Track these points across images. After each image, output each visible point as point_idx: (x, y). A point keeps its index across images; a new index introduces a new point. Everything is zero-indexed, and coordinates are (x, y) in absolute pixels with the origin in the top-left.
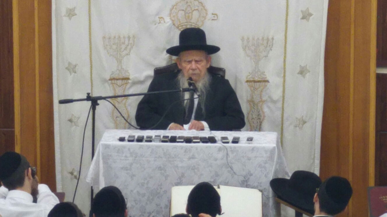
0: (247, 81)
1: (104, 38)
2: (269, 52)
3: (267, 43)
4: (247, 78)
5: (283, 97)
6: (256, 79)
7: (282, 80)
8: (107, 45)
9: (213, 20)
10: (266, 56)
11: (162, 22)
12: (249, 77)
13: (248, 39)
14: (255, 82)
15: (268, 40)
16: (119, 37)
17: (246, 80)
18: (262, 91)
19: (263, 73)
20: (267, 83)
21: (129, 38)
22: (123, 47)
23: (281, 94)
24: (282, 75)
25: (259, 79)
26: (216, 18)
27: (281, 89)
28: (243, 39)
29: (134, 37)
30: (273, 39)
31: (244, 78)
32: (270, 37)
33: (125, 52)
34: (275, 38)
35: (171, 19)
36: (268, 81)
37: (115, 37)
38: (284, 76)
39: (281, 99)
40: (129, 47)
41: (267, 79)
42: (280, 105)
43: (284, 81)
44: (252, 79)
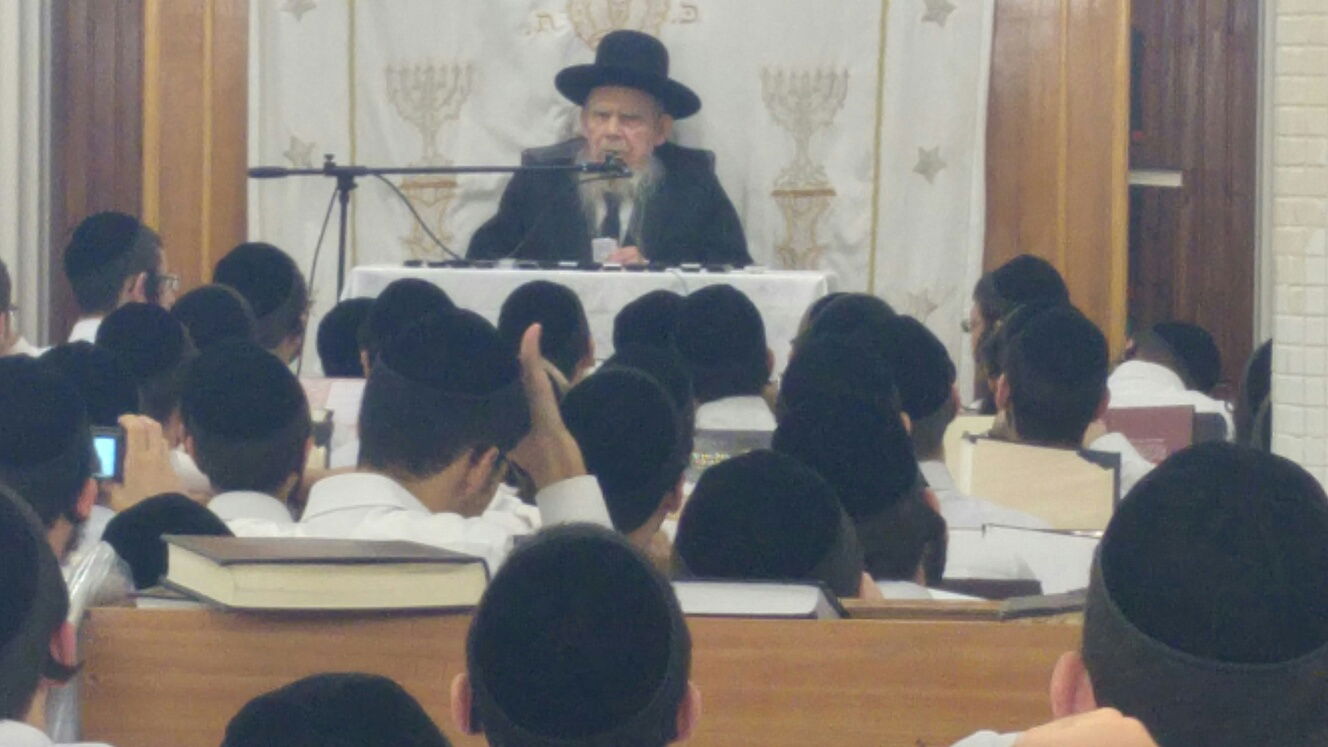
0: (776, 194)
1: (389, 71)
2: (834, 112)
3: (831, 88)
4: (775, 184)
5: (874, 233)
6: (801, 186)
7: (870, 187)
8: (396, 91)
9: (684, 21)
10: (827, 124)
11: (547, 26)
12: (780, 182)
13: (780, 74)
14: (798, 194)
15: (833, 76)
16: (430, 69)
17: (772, 189)
18: (814, 222)
19: (820, 170)
20: (829, 198)
21: (457, 70)
22: (441, 95)
23: (868, 226)
24: (871, 173)
25: (809, 188)
26: (692, 16)
27: (866, 215)
28: (765, 75)
29: (470, 68)
30: (846, 75)
31: (767, 186)
32: (839, 71)
33: (445, 110)
34: (852, 72)
35: (570, 18)
36: (831, 193)
37: (418, 69)
38: (877, 177)
39: (868, 241)
40: (457, 96)
41: (828, 186)
42: (864, 257)
43: (876, 191)
44: (788, 189)
